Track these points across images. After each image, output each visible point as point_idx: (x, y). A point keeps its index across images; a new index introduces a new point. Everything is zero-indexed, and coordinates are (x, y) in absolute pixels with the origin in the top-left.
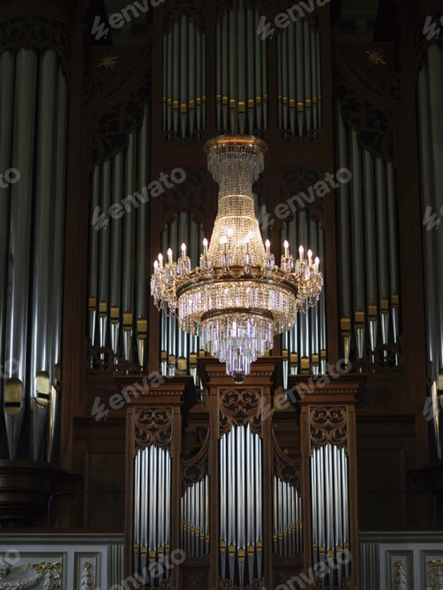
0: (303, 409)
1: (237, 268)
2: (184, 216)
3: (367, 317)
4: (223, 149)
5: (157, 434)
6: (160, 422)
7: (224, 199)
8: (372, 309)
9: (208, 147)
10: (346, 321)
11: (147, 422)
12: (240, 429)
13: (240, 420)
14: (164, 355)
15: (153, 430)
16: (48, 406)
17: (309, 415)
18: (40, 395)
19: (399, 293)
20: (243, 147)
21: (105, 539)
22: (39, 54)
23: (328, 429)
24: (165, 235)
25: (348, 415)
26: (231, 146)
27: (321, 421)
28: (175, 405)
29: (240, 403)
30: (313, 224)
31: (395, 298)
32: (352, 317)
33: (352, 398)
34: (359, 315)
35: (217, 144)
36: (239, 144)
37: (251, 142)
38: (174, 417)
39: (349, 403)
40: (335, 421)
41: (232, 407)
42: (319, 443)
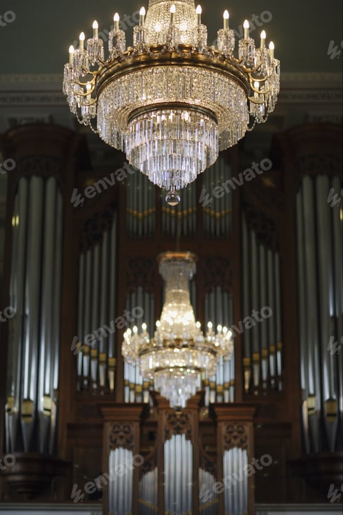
0: (219, 424)
1: (178, 340)
2: (140, 289)
3: (261, 358)
4: (169, 261)
5: (124, 440)
6: (126, 432)
7: (170, 292)
8: (265, 352)
9: (160, 259)
10: (247, 361)
11: (117, 432)
12: (178, 437)
13: (178, 431)
14: (126, 383)
15: (121, 437)
16: (50, 417)
17: (223, 428)
18: (45, 409)
19: (283, 341)
20: (183, 259)
21: (89, 508)
22: (45, 180)
23: (235, 437)
24: (128, 302)
25: (248, 429)
26: (175, 259)
27: (231, 432)
28: (135, 421)
29: (178, 420)
30: (226, 295)
31: (280, 345)
32: (251, 357)
33: (250, 418)
34: (256, 356)
35: (165, 257)
36: (180, 257)
37: (187, 256)
38: (135, 429)
39: (249, 420)
40: (239, 432)
41: (173, 423)
42: (229, 446)
